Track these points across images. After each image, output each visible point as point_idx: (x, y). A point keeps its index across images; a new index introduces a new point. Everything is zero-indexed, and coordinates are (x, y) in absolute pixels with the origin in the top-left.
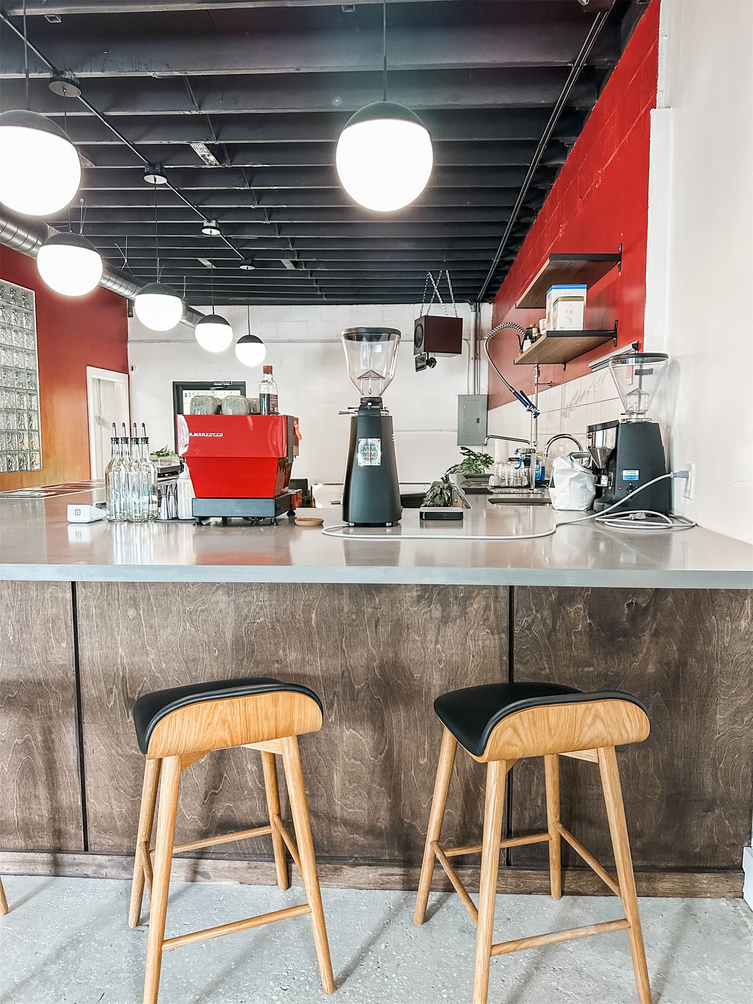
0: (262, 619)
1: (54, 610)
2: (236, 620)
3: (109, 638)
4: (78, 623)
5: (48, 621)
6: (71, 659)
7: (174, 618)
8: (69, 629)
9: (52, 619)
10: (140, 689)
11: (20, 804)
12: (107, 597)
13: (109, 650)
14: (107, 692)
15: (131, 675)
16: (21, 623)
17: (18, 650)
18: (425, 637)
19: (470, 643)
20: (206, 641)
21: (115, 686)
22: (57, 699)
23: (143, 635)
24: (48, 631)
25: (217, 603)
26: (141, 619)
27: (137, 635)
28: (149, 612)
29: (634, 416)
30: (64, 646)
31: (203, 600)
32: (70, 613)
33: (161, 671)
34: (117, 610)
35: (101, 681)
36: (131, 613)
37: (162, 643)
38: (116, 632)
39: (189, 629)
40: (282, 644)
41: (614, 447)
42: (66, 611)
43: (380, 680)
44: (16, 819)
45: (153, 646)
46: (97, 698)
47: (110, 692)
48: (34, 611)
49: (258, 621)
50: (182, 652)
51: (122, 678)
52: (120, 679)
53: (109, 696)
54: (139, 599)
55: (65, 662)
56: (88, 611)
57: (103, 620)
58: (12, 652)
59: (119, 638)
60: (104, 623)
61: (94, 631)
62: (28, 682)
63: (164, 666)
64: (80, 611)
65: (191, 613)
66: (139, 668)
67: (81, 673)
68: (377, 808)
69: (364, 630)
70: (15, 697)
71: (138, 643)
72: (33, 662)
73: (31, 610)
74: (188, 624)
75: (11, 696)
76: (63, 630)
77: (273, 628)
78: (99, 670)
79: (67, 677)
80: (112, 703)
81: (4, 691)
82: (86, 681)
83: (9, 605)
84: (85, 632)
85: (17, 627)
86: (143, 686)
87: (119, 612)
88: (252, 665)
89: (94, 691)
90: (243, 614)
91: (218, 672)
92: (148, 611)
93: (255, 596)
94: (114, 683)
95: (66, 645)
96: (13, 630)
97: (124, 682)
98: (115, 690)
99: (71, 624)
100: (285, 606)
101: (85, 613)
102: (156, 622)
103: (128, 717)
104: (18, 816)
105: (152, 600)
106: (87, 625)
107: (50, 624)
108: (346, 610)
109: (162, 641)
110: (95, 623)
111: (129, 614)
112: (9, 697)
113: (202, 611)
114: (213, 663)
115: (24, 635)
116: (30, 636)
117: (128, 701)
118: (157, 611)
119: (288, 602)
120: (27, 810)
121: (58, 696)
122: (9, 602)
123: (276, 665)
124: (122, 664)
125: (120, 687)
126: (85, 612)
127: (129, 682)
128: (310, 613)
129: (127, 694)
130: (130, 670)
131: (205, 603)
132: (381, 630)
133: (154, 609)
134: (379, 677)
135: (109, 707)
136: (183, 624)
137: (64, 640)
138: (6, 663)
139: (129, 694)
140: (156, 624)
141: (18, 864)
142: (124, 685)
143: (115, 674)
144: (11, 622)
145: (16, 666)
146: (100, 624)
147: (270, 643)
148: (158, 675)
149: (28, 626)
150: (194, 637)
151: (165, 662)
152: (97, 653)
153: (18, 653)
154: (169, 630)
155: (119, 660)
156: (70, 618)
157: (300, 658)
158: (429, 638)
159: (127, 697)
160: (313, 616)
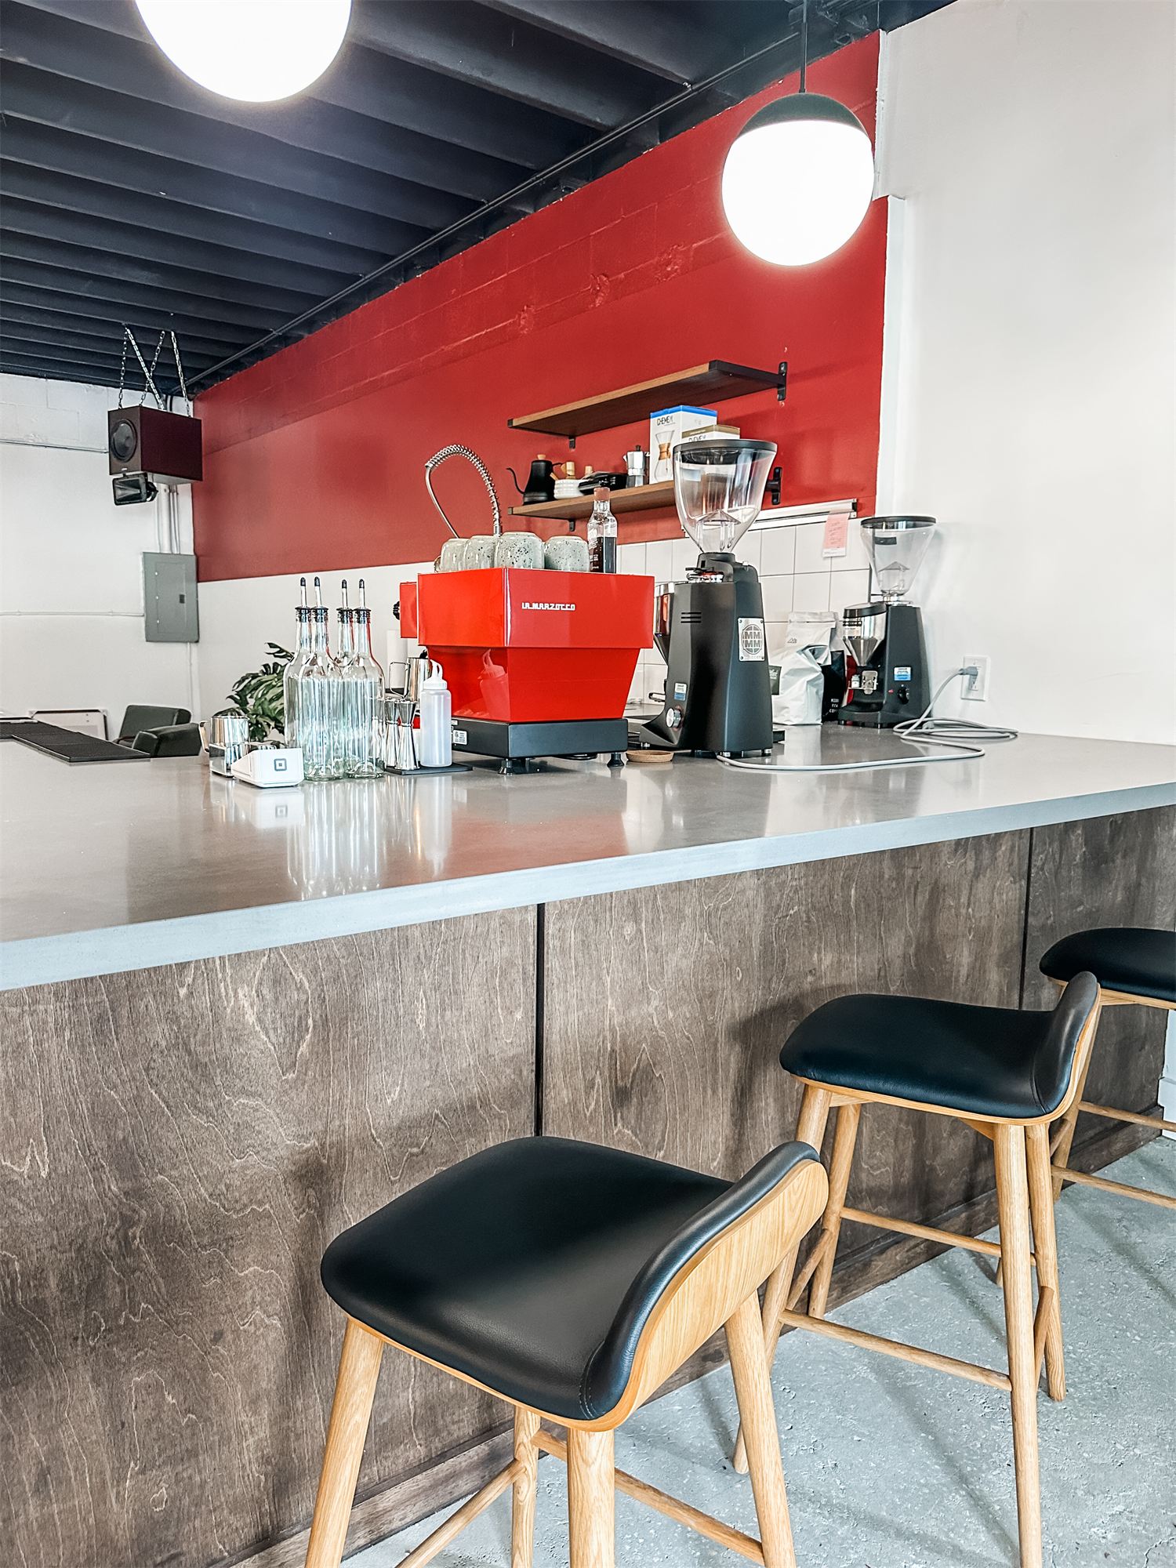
0: (796, 908)
1: (504, 949)
2: (765, 916)
3: (594, 984)
4: (546, 966)
5: (493, 974)
6: (530, 1041)
7: (686, 928)
8: (529, 983)
9: (501, 967)
10: (635, 1066)
11: (421, 1373)
12: (594, 908)
13: (592, 1007)
14: (586, 1087)
15: (624, 1042)
16: (442, 989)
17: (433, 1048)
18: (959, 899)
19: (996, 899)
20: (728, 958)
21: (598, 1072)
22: (501, 1127)
23: (645, 966)
24: (492, 996)
25: (743, 891)
26: (642, 939)
27: (634, 969)
28: (654, 924)
29: (895, 598)
30: (519, 1017)
31: (727, 889)
32: (533, 949)
33: (668, 1025)
34: (608, 929)
35: (577, 1069)
36: (629, 929)
37: (670, 976)
38: (605, 971)
39: (707, 943)
40: (817, 942)
41: (883, 638)
42: (525, 946)
43: (914, 972)
44: (412, 1407)
45: (657, 983)
46: (569, 1103)
47: (591, 1085)
48: (469, 960)
49: (792, 912)
50: (697, 987)
51: (611, 1055)
52: (607, 1055)
53: (587, 1094)
54: (641, 902)
55: (520, 1050)
56: (562, 939)
57: (586, 952)
58: (423, 1056)
59: (609, 980)
60: (587, 956)
61: (571, 977)
62: (450, 1109)
63: (671, 1014)
64: (550, 942)
65: (710, 915)
66: (635, 1030)
67: (546, 1062)
68: (902, 1158)
69: (903, 903)
70: (422, 1152)
71: (636, 984)
72: (461, 1064)
73: (464, 958)
74: (706, 934)
75: (415, 1150)
76: (519, 987)
77: (809, 920)
78: (575, 1049)
79: (521, 1079)
80: (592, 1107)
81: (401, 1147)
82: (554, 1077)
83: (422, 957)
84: (556, 982)
85: (436, 998)
86: (640, 1060)
87: (611, 933)
88: (782, 985)
89: (565, 1092)
90: (774, 904)
91: (740, 1007)
92: (653, 922)
93: (790, 873)
94: (598, 1067)
95: (523, 1016)
96: (428, 1007)
97: (613, 1062)
98: (598, 1080)
99: (532, 970)
100: (822, 882)
101: (559, 944)
102: (663, 939)
103: (616, 1125)
104: (417, 1399)
105: (659, 902)
106: (560, 967)
107: (497, 980)
108: (886, 876)
109: (669, 972)
110: (573, 961)
111: (625, 933)
112: (412, 1155)
113: (725, 908)
114: (735, 994)
115: (448, 1013)
116: (457, 1014)
117: (617, 1093)
118: (665, 919)
119: (826, 876)
120: (435, 1379)
121: (502, 1123)
122: (422, 951)
123: (810, 978)
124: (612, 1030)
125: (607, 1074)
126: (557, 943)
127: (621, 1057)
128: (849, 888)
129: (616, 1082)
130: (623, 1036)
131: (729, 895)
132: (919, 898)
133: (662, 917)
134: (914, 968)
135: (588, 1114)
136: (698, 935)
137: (519, 1005)
138: (410, 1083)
139: (619, 1082)
140: (663, 944)
141: (422, 1497)
142: (613, 1067)
143: (599, 1051)
144: (424, 992)
145: (428, 1083)
146: (581, 960)
147: (804, 945)
148: (662, 1033)
149: (456, 993)
150: (711, 954)
151: (672, 1009)
152: (574, 1017)
153: (434, 1054)
154: (680, 950)
155: (607, 1022)
156: (531, 961)
157: (835, 960)
158: (962, 900)
159: (616, 1088)
160: (853, 891)
